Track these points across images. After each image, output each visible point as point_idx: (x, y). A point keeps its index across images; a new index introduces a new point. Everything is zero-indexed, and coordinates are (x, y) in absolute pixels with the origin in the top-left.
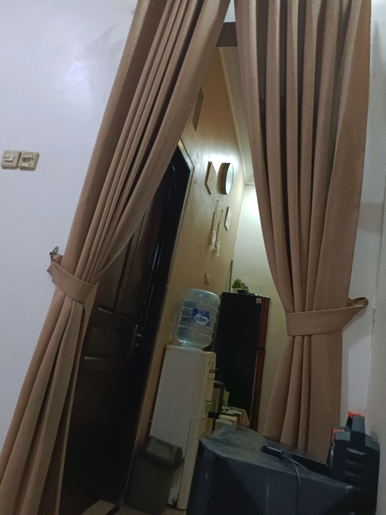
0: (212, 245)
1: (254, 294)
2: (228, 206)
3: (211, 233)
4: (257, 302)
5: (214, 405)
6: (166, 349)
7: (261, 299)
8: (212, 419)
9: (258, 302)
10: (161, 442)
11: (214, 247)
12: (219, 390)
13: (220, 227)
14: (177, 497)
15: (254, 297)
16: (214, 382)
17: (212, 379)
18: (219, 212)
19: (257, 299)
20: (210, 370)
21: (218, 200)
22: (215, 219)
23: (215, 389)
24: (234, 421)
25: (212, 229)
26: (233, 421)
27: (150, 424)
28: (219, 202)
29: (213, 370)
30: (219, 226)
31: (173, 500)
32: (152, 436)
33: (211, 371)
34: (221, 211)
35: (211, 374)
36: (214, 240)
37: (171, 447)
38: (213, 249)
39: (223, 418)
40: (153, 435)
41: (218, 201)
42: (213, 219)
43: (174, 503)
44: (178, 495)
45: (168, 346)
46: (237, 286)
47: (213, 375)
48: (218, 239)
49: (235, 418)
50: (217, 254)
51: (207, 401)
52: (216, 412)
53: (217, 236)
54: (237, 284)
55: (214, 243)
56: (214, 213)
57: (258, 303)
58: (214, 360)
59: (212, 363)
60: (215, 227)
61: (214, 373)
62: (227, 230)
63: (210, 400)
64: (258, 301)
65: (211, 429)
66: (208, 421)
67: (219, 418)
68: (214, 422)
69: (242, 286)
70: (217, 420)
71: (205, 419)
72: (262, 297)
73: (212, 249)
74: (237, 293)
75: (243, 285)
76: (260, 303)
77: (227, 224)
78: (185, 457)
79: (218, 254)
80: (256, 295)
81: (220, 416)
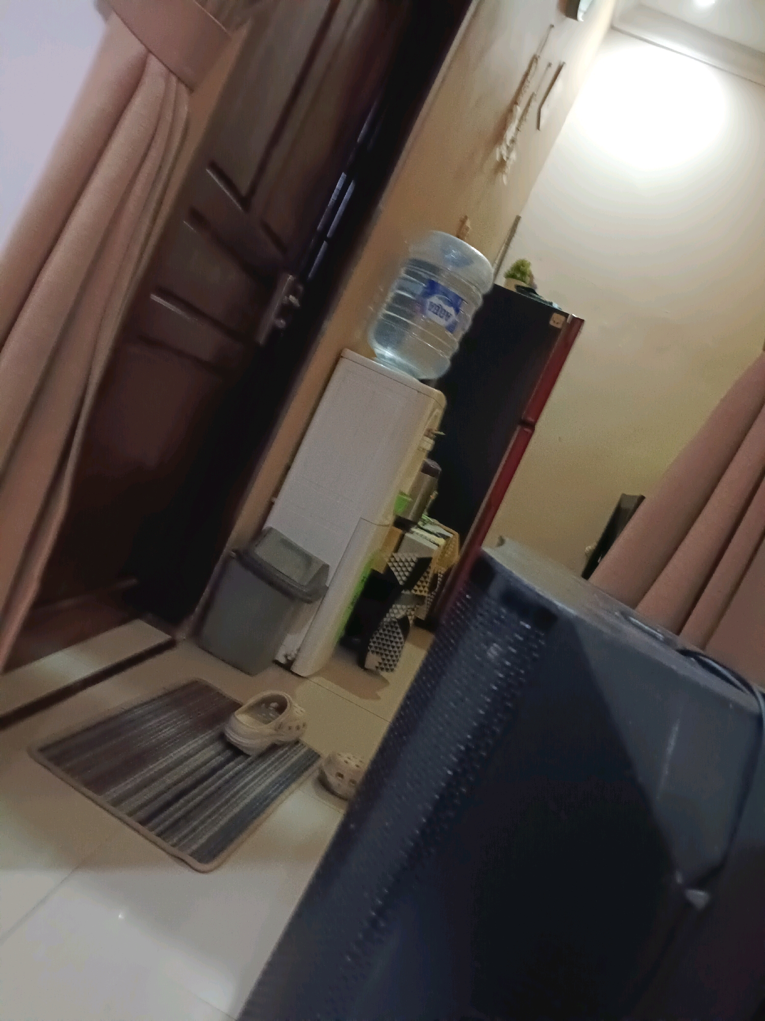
0: (501, 144)
1: (551, 304)
2: (563, 60)
3: (510, 111)
4: (551, 323)
5: (410, 505)
6: (342, 357)
7: (563, 318)
8: (400, 531)
9: (554, 322)
10: (287, 544)
11: (504, 153)
12: (428, 477)
13: (530, 110)
14: (296, 652)
15: (547, 310)
16: (424, 461)
17: (424, 449)
18: (542, 64)
19: (555, 315)
20: (429, 431)
21: (553, 23)
22: (529, 77)
23: (422, 473)
24: (440, 544)
25: (515, 102)
26: (438, 545)
27: (271, 505)
28: (553, 30)
29: (433, 433)
30: (528, 104)
31: (286, 656)
32: (271, 529)
33: (428, 433)
34: (545, 65)
35: (428, 439)
36: (510, 134)
37: (308, 559)
38: (502, 156)
39: (417, 535)
40: (274, 527)
41: (552, 26)
42: (526, 75)
43: (288, 660)
44: (299, 650)
45: (348, 353)
46: (519, 275)
47: (429, 444)
48: (519, 138)
49: (441, 541)
50: (502, 177)
51: (402, 493)
52: (410, 518)
53: (518, 129)
54: (520, 270)
55: (508, 143)
56: (535, 59)
57: (555, 325)
58: (439, 412)
59: (436, 417)
60: (524, 100)
61: (431, 438)
62: (538, 127)
63: (407, 491)
64: (556, 321)
65: (392, 548)
66: (391, 533)
67: (412, 533)
68: (402, 537)
69: (528, 279)
70: (408, 535)
71: (388, 526)
72: (566, 315)
73: (498, 158)
74: (514, 290)
75: (529, 276)
76: (559, 326)
77: (545, 111)
78: (330, 585)
79: (505, 179)
80: (555, 306)
81: (413, 529)
